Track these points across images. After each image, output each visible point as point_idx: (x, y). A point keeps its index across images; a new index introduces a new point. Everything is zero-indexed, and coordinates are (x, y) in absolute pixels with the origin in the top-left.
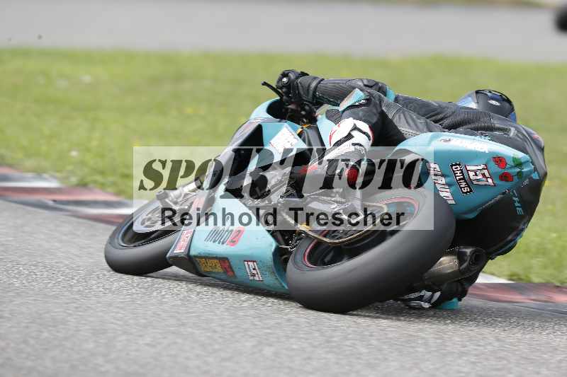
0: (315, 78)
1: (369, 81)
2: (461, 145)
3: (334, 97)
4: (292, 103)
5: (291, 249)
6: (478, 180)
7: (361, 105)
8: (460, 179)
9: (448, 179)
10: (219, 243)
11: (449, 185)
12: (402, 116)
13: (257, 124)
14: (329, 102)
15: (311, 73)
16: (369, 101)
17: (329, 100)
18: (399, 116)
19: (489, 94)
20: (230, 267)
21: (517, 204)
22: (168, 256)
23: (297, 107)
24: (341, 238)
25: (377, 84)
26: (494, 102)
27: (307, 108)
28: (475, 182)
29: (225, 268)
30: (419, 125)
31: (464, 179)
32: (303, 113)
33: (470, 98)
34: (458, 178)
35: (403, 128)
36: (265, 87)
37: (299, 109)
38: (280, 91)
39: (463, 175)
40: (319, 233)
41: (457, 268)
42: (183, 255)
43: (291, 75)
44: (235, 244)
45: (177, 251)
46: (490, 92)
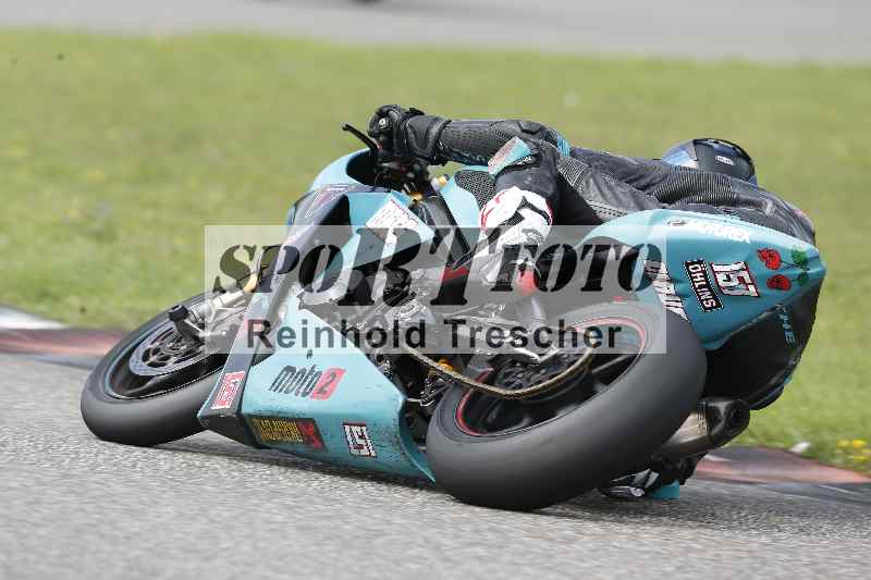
0: (436, 120)
1: (530, 123)
2: (703, 231)
3: (470, 150)
4: (392, 159)
5: (424, 403)
6: (731, 288)
7: (526, 166)
8: (700, 287)
9: (680, 287)
10: (296, 395)
11: (681, 295)
12: (591, 181)
13: (339, 195)
14: (460, 159)
15: (429, 111)
16: (538, 159)
17: (462, 157)
18: (587, 182)
19: (716, 146)
20: (317, 433)
21: (786, 326)
22: (199, 415)
23: (400, 166)
24: (520, 387)
25: (542, 129)
26: (725, 160)
27: (417, 167)
28: (726, 291)
29: (308, 436)
30: (621, 196)
31: (708, 285)
32: (411, 175)
33: (684, 152)
34: (697, 285)
35: (596, 202)
36: (348, 133)
37: (404, 169)
38: (373, 140)
39: (706, 280)
40: (475, 376)
41: (705, 433)
42: (229, 414)
43: (396, 115)
44: (327, 397)
45: (216, 407)
46: (716, 143)
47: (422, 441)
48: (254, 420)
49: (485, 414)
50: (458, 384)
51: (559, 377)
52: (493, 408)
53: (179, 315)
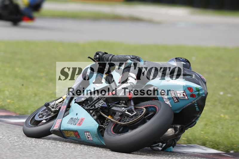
0: (111, 55)
1: (133, 56)
5: (104, 126)
10: (73, 125)
11: (169, 99)
22: (50, 130)
25: (136, 57)
26: (183, 63)
28: (180, 98)
29: (76, 135)
36: (89, 59)
40: (116, 120)
41: (174, 133)
42: (57, 130)
43: (100, 54)
44: (80, 125)
45: (55, 128)
46: (181, 58)
47: (103, 136)
48: (64, 131)
49: (119, 129)
50: (112, 121)
51: (137, 118)
52: (121, 128)
53: (47, 105)
